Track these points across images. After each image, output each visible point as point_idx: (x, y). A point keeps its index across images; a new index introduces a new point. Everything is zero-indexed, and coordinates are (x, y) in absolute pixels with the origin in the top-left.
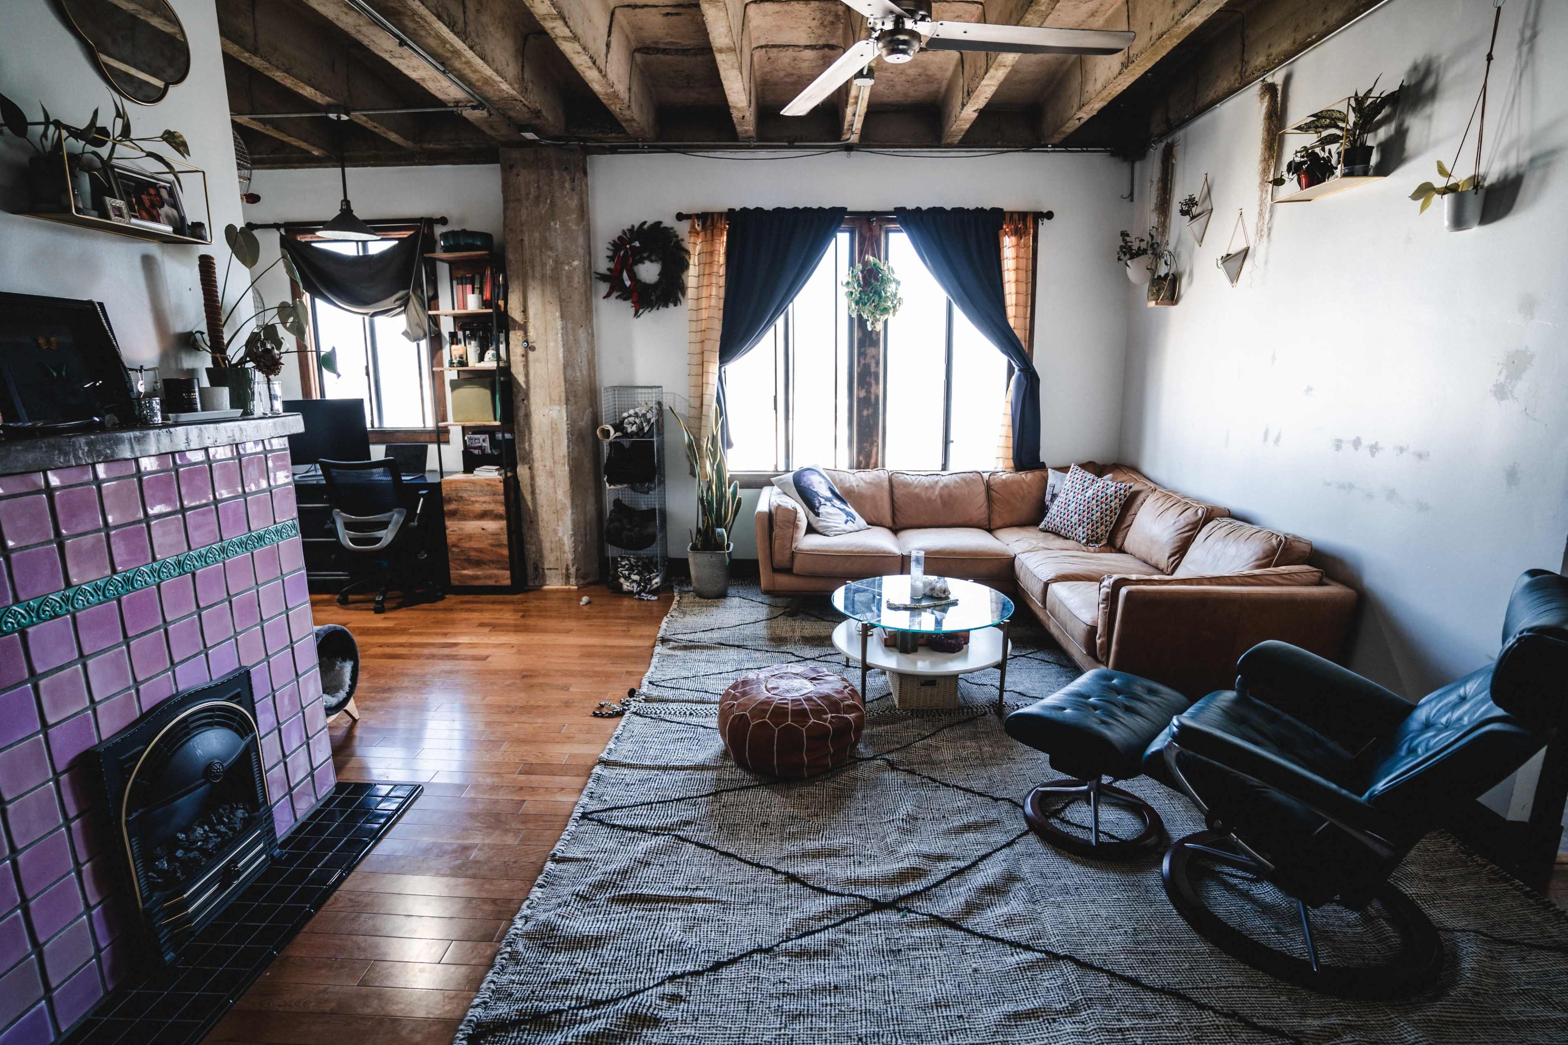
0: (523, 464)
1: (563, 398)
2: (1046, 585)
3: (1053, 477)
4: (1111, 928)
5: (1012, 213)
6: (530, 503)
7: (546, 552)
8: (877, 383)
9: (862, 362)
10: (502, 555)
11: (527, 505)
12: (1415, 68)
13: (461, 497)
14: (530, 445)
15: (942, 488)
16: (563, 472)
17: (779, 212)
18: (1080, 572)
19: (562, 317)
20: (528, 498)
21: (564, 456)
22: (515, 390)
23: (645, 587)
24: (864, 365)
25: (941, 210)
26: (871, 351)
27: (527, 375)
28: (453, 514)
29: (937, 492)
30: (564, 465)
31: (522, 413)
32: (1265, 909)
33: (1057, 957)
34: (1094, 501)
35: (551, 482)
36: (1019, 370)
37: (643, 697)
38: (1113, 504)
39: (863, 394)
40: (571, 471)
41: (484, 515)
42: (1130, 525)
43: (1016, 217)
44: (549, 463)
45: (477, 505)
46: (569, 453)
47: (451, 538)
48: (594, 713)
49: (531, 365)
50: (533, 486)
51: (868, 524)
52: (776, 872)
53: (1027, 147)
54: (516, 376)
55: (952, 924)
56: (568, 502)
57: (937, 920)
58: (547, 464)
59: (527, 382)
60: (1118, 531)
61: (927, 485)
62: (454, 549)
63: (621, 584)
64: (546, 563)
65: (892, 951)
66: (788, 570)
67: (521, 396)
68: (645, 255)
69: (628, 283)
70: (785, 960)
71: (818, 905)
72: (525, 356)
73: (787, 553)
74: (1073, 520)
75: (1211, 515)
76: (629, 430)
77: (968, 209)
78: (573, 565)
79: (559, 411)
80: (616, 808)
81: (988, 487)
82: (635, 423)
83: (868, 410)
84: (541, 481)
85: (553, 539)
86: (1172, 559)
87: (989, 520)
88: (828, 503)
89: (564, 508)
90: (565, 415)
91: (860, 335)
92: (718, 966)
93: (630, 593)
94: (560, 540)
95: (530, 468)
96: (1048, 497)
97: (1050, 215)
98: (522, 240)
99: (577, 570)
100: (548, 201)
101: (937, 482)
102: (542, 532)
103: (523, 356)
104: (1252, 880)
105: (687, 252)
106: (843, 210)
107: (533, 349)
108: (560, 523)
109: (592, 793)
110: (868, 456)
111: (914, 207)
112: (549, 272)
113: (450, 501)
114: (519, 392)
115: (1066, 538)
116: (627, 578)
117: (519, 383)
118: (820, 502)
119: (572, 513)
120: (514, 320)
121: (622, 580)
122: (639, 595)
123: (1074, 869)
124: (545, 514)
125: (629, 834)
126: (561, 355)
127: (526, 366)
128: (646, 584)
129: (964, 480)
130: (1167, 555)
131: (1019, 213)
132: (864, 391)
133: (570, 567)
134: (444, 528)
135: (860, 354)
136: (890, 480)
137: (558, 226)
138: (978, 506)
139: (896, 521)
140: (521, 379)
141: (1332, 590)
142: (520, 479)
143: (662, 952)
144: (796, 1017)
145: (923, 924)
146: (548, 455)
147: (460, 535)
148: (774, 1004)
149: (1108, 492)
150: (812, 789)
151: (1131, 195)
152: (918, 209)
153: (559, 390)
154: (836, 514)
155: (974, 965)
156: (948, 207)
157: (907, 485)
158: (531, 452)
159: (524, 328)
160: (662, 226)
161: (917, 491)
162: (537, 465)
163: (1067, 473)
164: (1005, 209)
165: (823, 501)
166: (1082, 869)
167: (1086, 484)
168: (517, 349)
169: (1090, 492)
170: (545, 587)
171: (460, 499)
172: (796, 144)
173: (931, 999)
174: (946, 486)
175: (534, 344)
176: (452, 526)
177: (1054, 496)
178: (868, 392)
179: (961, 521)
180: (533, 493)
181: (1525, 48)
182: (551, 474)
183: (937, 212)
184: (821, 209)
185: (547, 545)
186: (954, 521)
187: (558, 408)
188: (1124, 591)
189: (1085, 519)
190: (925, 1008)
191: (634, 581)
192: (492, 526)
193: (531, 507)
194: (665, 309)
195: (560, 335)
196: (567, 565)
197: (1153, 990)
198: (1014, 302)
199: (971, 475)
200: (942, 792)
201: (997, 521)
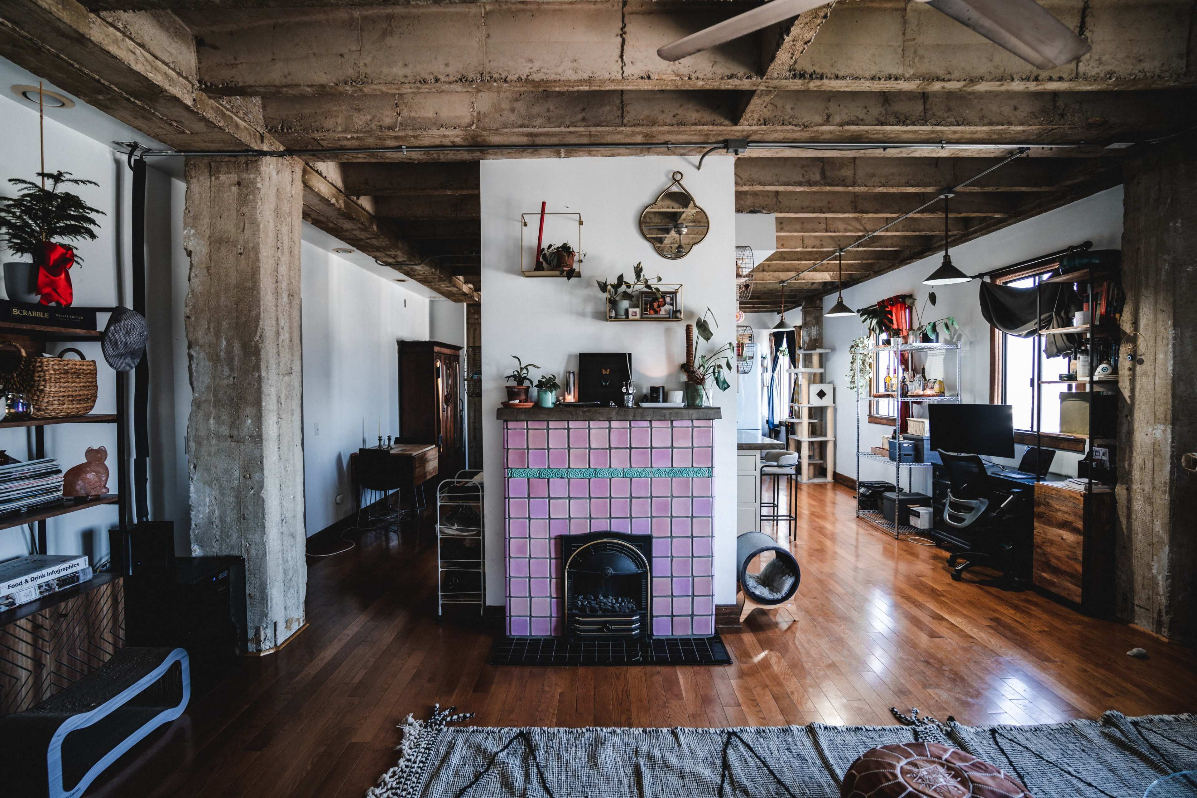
0: (1122, 484)
1: (1169, 417)
6: (1124, 527)
7: (1138, 586)
10: (1076, 570)
11: (1122, 528)
13: (1048, 503)
14: (1131, 465)
16: (1162, 500)
19: (1175, 326)
20: (1124, 521)
21: (1165, 483)
22: (1120, 405)
27: (1133, 390)
28: (1040, 516)
30: (1164, 492)
31: (1125, 429)
35: (1149, 510)
40: (1172, 502)
41: (1064, 525)
44: (1147, 487)
45: (1059, 514)
46: (1171, 479)
47: (1037, 540)
48: (893, 709)
49: (1138, 379)
50: (1129, 508)
54: (1122, 391)
56: (1166, 538)
58: (1146, 488)
59: (1132, 397)
62: (1038, 550)
64: (1136, 598)
67: (1126, 411)
72: (1132, 369)
78: (1167, 613)
79: (1164, 431)
84: (1138, 505)
85: (1146, 574)
89: (1161, 542)
90: (1169, 436)
94: (1154, 578)
95: (1127, 489)
98: (1139, 249)
99: (1172, 621)
100: (1169, 201)
102: (1135, 562)
103: (1130, 369)
107: (1141, 362)
108: (1155, 557)
112: (1163, 277)
113: (1039, 504)
114: (1124, 408)
117: (1124, 399)
119: (1171, 551)
120: (1125, 333)
124: (1139, 543)
126: (1170, 368)
127: (1133, 381)
133: (1164, 614)
134: (1032, 528)
137: (1178, 225)
140: (1126, 394)
142: (1117, 498)
146: (1148, 478)
147: (1044, 538)
153: (1164, 408)
158: (1130, 472)
159: (1133, 340)
162: (1135, 487)
168: (1124, 362)
170: (1132, 625)
171: (1047, 505)
175: (1143, 357)
176: (1039, 527)
180: (1129, 516)
182: (1150, 501)
185: (1138, 579)
187: (1162, 427)
192: (1069, 537)
193: (1125, 531)
195: (1170, 346)
196: (1160, 610)
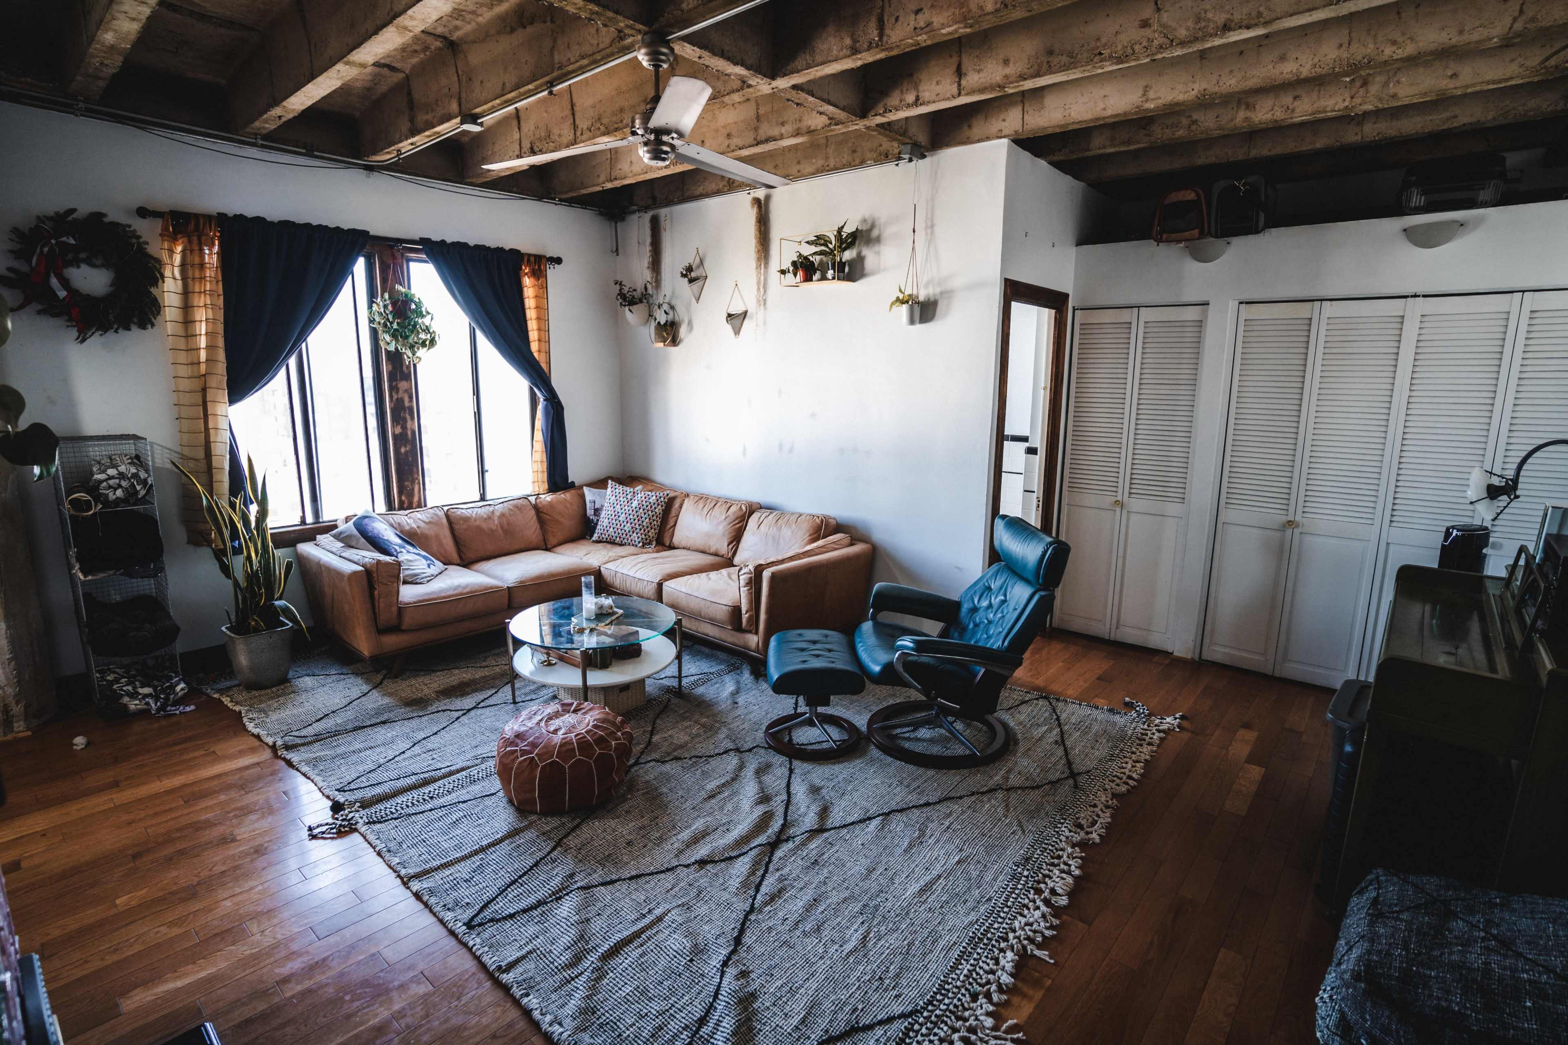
2: (660, 585)
3: (590, 494)
4: (890, 786)
5: (529, 255)
8: (412, 418)
9: (395, 397)
12: (865, 221)
15: (499, 517)
17: (286, 226)
18: (682, 569)
23: (167, 699)
24: (397, 399)
25: (464, 245)
26: (403, 385)
29: (496, 522)
32: (932, 741)
33: (887, 814)
34: (641, 510)
36: (545, 400)
37: (358, 804)
38: (657, 510)
39: (398, 430)
42: (675, 525)
43: (532, 259)
51: (445, 564)
52: (687, 866)
53: (540, 198)
55: (821, 830)
57: (814, 833)
60: (664, 532)
61: (485, 516)
63: (125, 705)
65: (813, 863)
66: (395, 628)
68: (83, 255)
69: (62, 294)
70: (768, 908)
71: (742, 866)
73: (394, 609)
74: (626, 528)
75: (752, 509)
76: (112, 497)
77: (489, 248)
80: (489, 902)
81: (536, 508)
82: (120, 486)
83: (405, 446)
86: (731, 546)
87: (545, 540)
88: (403, 550)
91: (390, 367)
92: (738, 941)
93: (144, 713)
96: (590, 512)
97: (558, 261)
99: (27, 708)
101: (493, 512)
104: (913, 731)
105: (159, 261)
106: (364, 234)
109: (445, 906)
110: (411, 495)
111: (439, 240)
115: (621, 545)
116: (133, 695)
118: (396, 550)
121: (126, 699)
122: (165, 711)
123: (837, 768)
125: (535, 913)
128: (168, 695)
129: (516, 507)
130: (726, 544)
131: (536, 256)
132: (399, 427)
135: (391, 389)
136: (447, 516)
138: (531, 529)
139: (463, 556)
141: (858, 548)
143: (691, 960)
144: (818, 929)
145: (809, 840)
148: (798, 933)
149: (651, 500)
150: (631, 803)
151: (617, 250)
152: (443, 242)
154: (416, 560)
155: (860, 843)
156: (472, 243)
157: (466, 519)
160: (106, 220)
161: (478, 523)
163: (606, 488)
164: (523, 251)
165: (397, 548)
166: (841, 766)
167: (629, 497)
169: (635, 504)
172: (316, 153)
173: (864, 872)
174: (503, 515)
177: (597, 511)
178: (404, 428)
179: (522, 546)
181: (929, 231)
183: (460, 247)
184: (338, 229)
186: (517, 547)
188: (766, 574)
189: (637, 526)
190: (867, 877)
191: (146, 696)
194: (127, 332)
197: (938, 803)
198: (536, 338)
199: (520, 501)
200: (714, 762)
201: (553, 541)
